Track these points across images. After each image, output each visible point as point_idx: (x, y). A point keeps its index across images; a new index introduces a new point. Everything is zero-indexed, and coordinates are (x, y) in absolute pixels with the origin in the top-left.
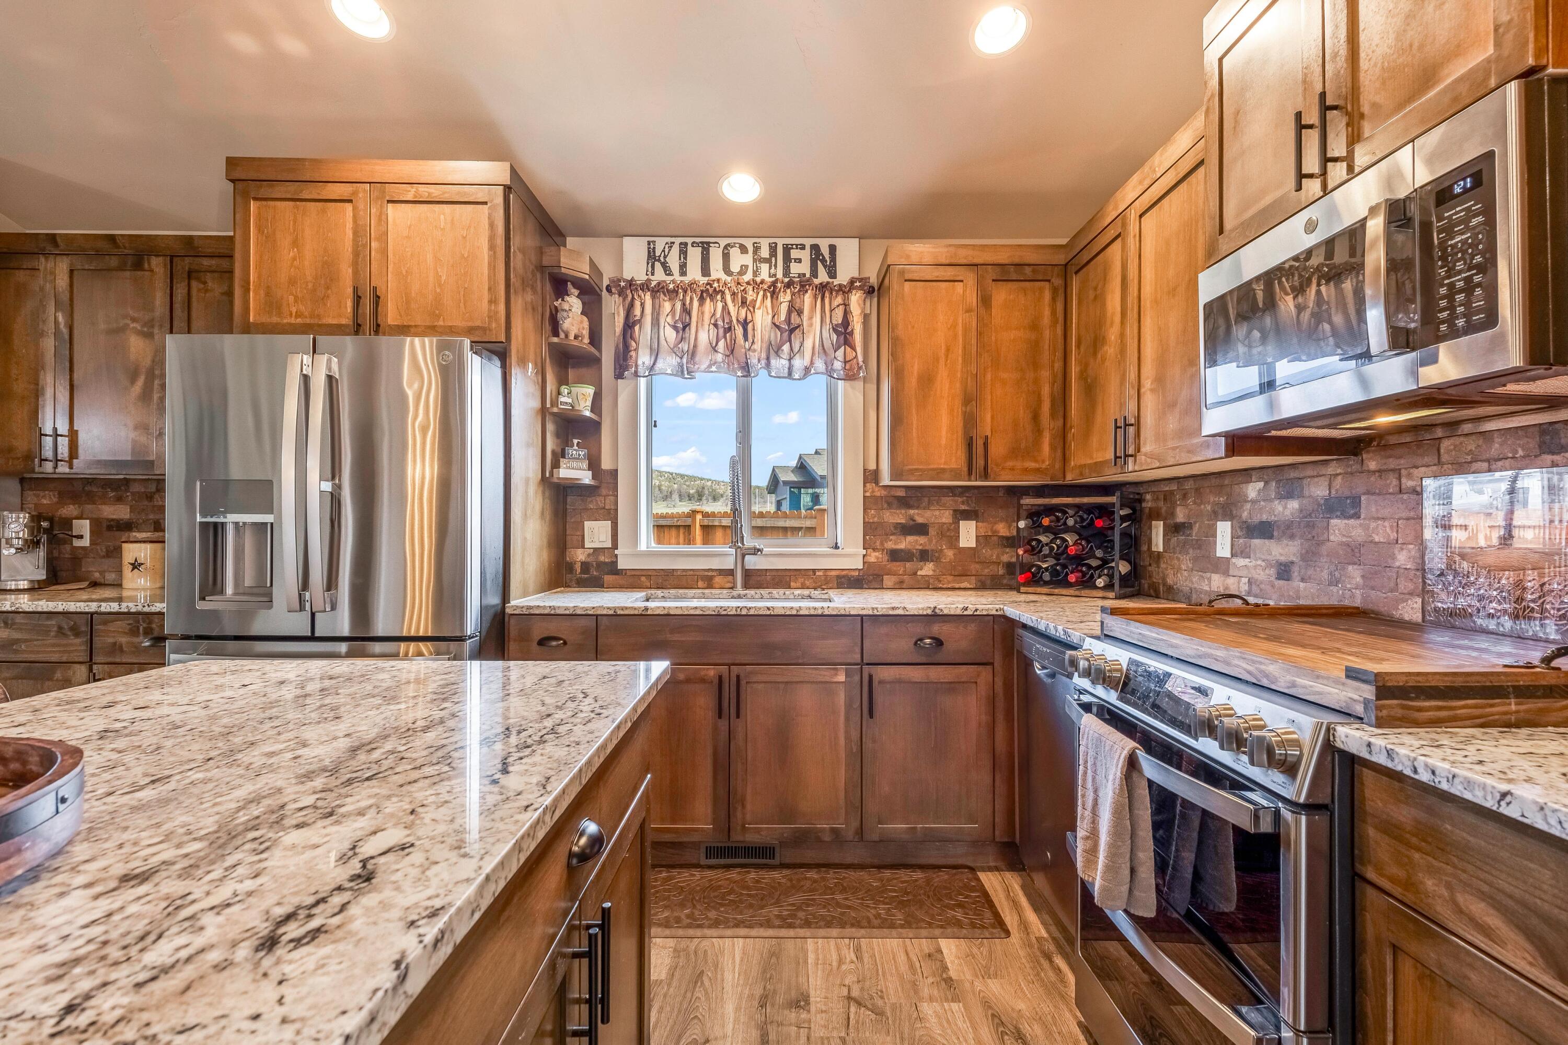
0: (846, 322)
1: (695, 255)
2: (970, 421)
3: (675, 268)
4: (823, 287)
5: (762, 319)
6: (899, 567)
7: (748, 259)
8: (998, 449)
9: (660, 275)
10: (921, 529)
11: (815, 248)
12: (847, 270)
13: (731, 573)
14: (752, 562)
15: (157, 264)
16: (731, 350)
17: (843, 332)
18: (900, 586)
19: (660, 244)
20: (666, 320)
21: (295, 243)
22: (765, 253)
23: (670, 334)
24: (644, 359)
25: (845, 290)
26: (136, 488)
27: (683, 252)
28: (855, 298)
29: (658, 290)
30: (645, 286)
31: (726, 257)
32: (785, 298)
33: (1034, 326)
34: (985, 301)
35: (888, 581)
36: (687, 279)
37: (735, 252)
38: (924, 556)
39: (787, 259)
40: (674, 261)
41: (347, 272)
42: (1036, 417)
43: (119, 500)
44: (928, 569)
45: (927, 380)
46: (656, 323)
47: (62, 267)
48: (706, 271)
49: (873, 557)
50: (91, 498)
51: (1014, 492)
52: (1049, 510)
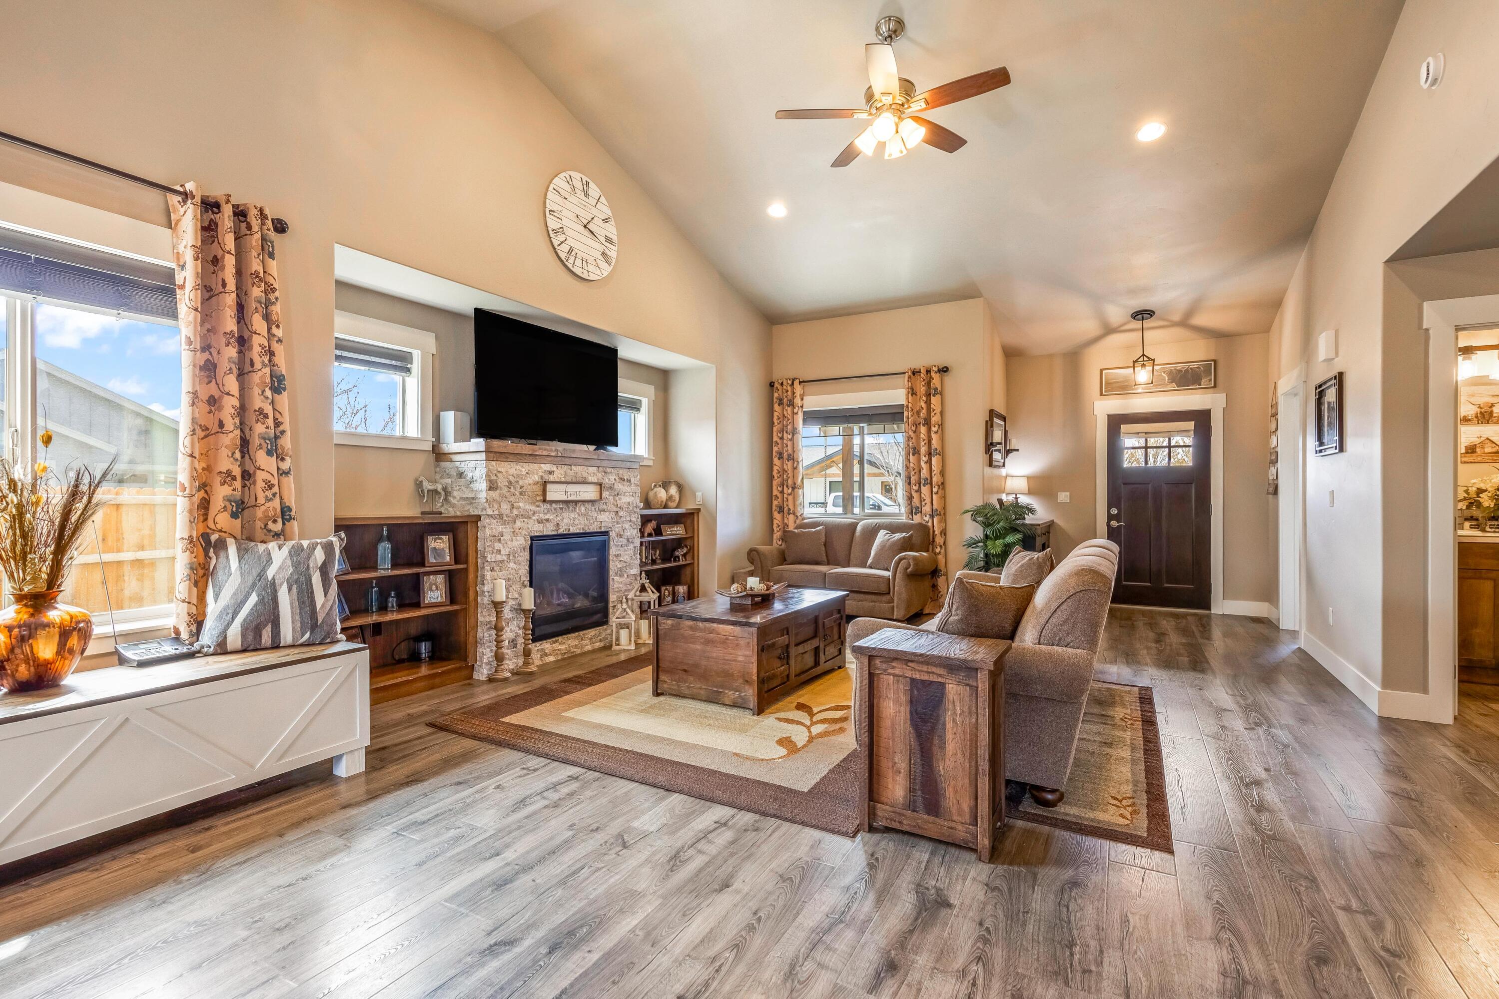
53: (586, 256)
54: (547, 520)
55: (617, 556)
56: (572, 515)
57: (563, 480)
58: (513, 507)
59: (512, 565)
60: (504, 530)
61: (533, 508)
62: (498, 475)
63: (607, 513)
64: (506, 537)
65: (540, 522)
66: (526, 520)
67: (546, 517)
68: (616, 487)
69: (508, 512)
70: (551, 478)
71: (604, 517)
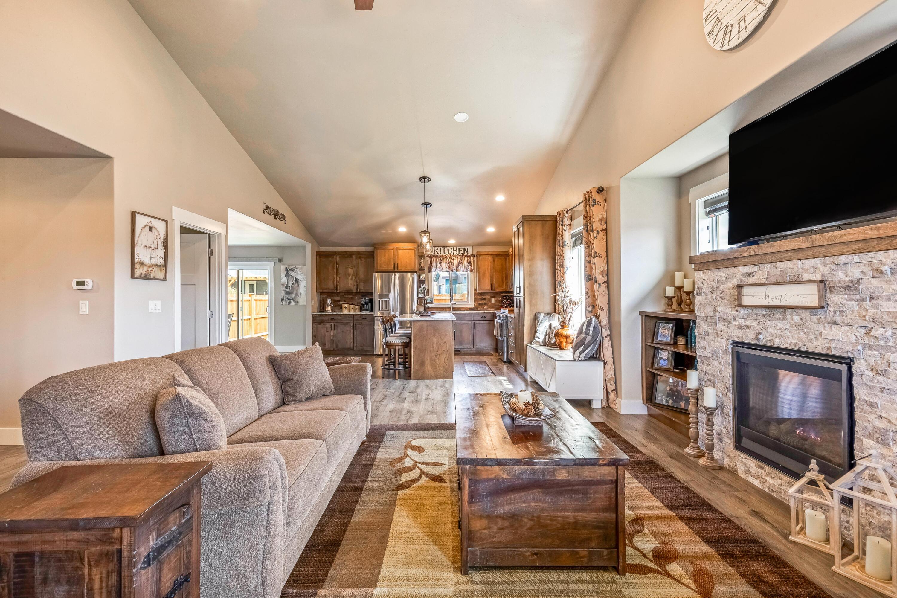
0: (470, 262)
1: (442, 250)
2: (492, 281)
3: (439, 252)
4: (466, 256)
5: (455, 262)
6: (481, 306)
7: (452, 250)
8: (496, 286)
9: (436, 254)
10: (484, 299)
11: (464, 248)
12: (470, 252)
13: (450, 308)
14: (454, 306)
15: (354, 257)
16: (449, 267)
17: (470, 264)
18: (481, 310)
19: (436, 248)
20: (438, 262)
21: (384, 256)
22: (455, 249)
23: (438, 265)
24: (433, 269)
25: (470, 256)
26: (341, 294)
27: (440, 249)
28: (472, 258)
29: (436, 257)
30: (434, 256)
31: (448, 250)
32: (459, 258)
33: (502, 265)
34: (494, 260)
35: (479, 309)
36: (441, 254)
37: (450, 249)
38: (485, 304)
39: (459, 250)
40: (439, 251)
41: (392, 261)
42: (502, 280)
43: (338, 296)
44: (486, 307)
45: (484, 274)
46: (436, 262)
47: (338, 257)
48: (444, 253)
49: (476, 305)
50: (333, 296)
51: (501, 292)
52: (505, 296)
53: (738, 17)
54: (747, 327)
55: (871, 405)
56: (780, 324)
57: (765, 281)
58: (715, 311)
59: (716, 364)
60: (709, 330)
61: (734, 312)
62: (704, 282)
63: (847, 328)
64: (710, 337)
65: (740, 327)
66: (727, 324)
67: (747, 323)
68: (864, 286)
69: (711, 314)
70: (751, 280)
71: (834, 332)
